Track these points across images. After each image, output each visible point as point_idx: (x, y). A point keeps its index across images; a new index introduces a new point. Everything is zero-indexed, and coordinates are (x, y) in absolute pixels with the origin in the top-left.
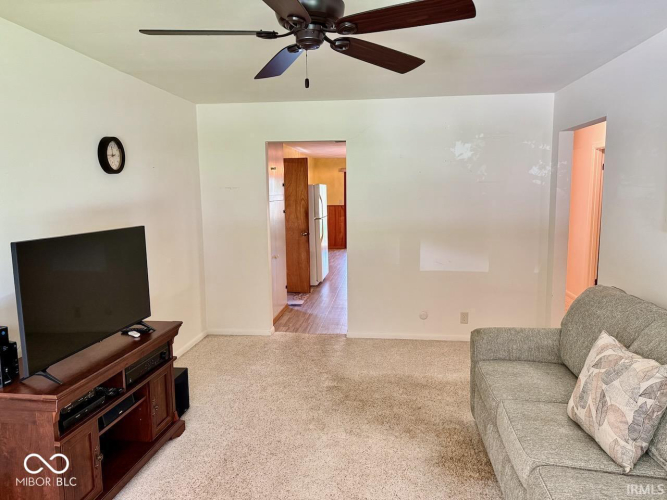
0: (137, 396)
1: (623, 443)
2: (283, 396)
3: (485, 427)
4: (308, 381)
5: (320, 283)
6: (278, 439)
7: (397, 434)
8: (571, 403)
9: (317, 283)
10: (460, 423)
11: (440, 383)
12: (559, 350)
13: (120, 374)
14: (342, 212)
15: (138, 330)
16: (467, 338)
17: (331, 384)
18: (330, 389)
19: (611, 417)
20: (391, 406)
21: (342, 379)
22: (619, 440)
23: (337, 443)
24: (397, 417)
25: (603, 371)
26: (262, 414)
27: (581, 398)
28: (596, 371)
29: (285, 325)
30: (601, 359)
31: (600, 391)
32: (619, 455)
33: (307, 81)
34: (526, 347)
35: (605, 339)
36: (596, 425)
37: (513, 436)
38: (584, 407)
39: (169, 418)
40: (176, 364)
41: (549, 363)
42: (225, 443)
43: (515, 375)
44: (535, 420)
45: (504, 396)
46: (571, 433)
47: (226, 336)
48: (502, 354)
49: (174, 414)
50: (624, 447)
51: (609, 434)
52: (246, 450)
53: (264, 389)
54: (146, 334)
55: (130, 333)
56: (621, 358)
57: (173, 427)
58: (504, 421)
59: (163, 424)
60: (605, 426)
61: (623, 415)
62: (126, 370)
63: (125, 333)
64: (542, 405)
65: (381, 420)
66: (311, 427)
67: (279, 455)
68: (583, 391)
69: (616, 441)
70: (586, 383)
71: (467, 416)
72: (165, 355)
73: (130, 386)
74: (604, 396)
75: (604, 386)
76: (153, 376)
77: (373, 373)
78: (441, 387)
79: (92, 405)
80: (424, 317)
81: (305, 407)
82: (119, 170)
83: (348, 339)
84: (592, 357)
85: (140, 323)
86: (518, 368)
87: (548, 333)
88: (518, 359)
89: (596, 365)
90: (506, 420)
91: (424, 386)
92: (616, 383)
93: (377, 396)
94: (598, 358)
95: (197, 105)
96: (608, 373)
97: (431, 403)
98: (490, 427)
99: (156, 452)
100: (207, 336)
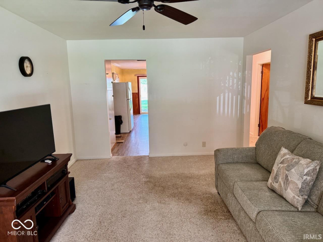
0: (52, 194)
1: (297, 197)
2: (123, 187)
3: (226, 195)
4: (134, 179)
5: (130, 131)
6: (125, 209)
7: (183, 201)
8: (270, 181)
9: (129, 132)
10: (211, 194)
11: (197, 176)
12: (256, 157)
13: (44, 183)
14: (137, 96)
15: (50, 159)
16: (213, 153)
17: (146, 180)
18: (146, 182)
19: (291, 186)
20: (177, 188)
21: (151, 177)
22: (295, 196)
23: (155, 209)
24: (181, 193)
25: (286, 165)
26: (114, 197)
27: (275, 178)
28: (282, 165)
29: (117, 153)
30: (284, 160)
31: (285, 175)
32: (296, 203)
33: (144, 27)
34: (241, 156)
35: (284, 151)
36: (284, 190)
37: (245, 198)
38: (277, 182)
39: (68, 204)
40: (70, 176)
41: (251, 163)
42: (98, 213)
43: (238, 170)
44: (254, 190)
45: (236, 180)
46: (271, 194)
47: (87, 160)
48: (230, 160)
49: (70, 201)
50: (297, 199)
51: (291, 194)
52: (110, 216)
53: (113, 185)
54: (54, 161)
55: (46, 161)
56: (293, 159)
57: (70, 208)
58: (238, 192)
59: (65, 207)
60: (289, 190)
61: (297, 185)
62: (47, 180)
63: (43, 161)
64: (254, 183)
65: (173, 195)
66: (140, 201)
67: (128, 217)
68: (276, 175)
69: (294, 197)
70: (277, 171)
71: (214, 191)
72: (64, 172)
73: (49, 189)
74: (287, 177)
75: (287, 172)
76: (60, 183)
77: (165, 173)
78: (198, 178)
79: (31, 200)
80: (186, 145)
81: (135, 192)
82: (31, 75)
83: (150, 158)
84: (279, 159)
85: (51, 155)
86: (239, 166)
87: (250, 149)
88: (237, 163)
89: (282, 163)
90: (240, 191)
91: (190, 178)
92: (293, 170)
93: (169, 184)
94: (282, 159)
95: (67, 41)
96: (288, 166)
97: (195, 185)
98: (229, 195)
99: (63, 221)
100: (77, 161)
